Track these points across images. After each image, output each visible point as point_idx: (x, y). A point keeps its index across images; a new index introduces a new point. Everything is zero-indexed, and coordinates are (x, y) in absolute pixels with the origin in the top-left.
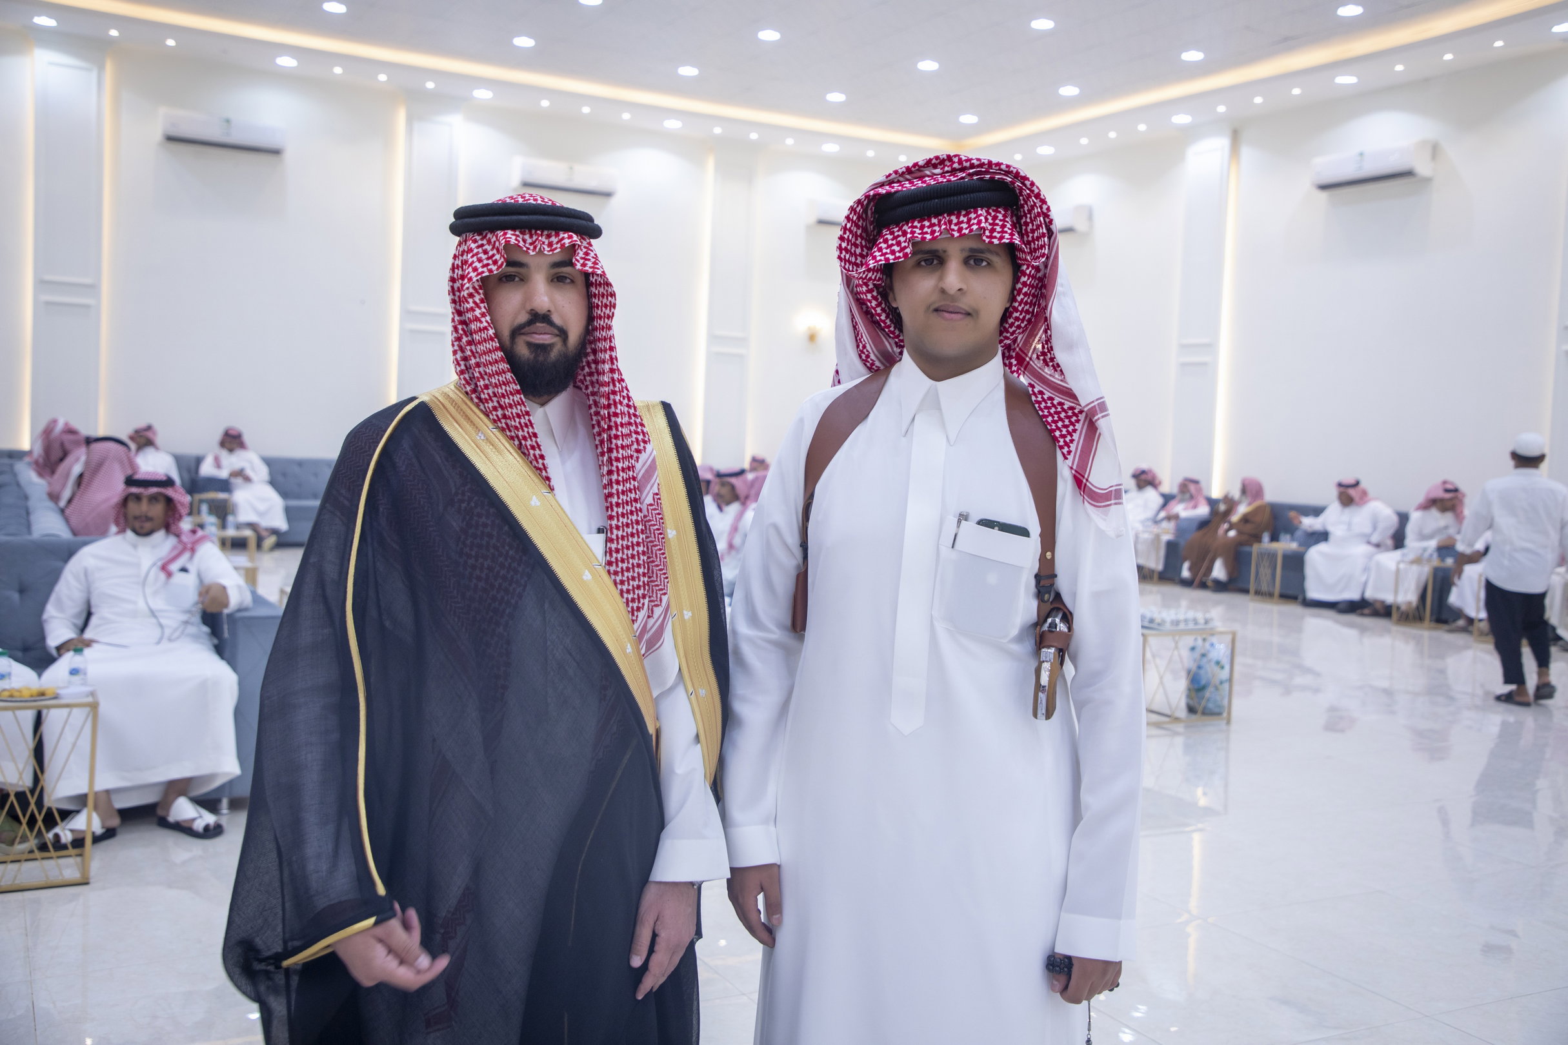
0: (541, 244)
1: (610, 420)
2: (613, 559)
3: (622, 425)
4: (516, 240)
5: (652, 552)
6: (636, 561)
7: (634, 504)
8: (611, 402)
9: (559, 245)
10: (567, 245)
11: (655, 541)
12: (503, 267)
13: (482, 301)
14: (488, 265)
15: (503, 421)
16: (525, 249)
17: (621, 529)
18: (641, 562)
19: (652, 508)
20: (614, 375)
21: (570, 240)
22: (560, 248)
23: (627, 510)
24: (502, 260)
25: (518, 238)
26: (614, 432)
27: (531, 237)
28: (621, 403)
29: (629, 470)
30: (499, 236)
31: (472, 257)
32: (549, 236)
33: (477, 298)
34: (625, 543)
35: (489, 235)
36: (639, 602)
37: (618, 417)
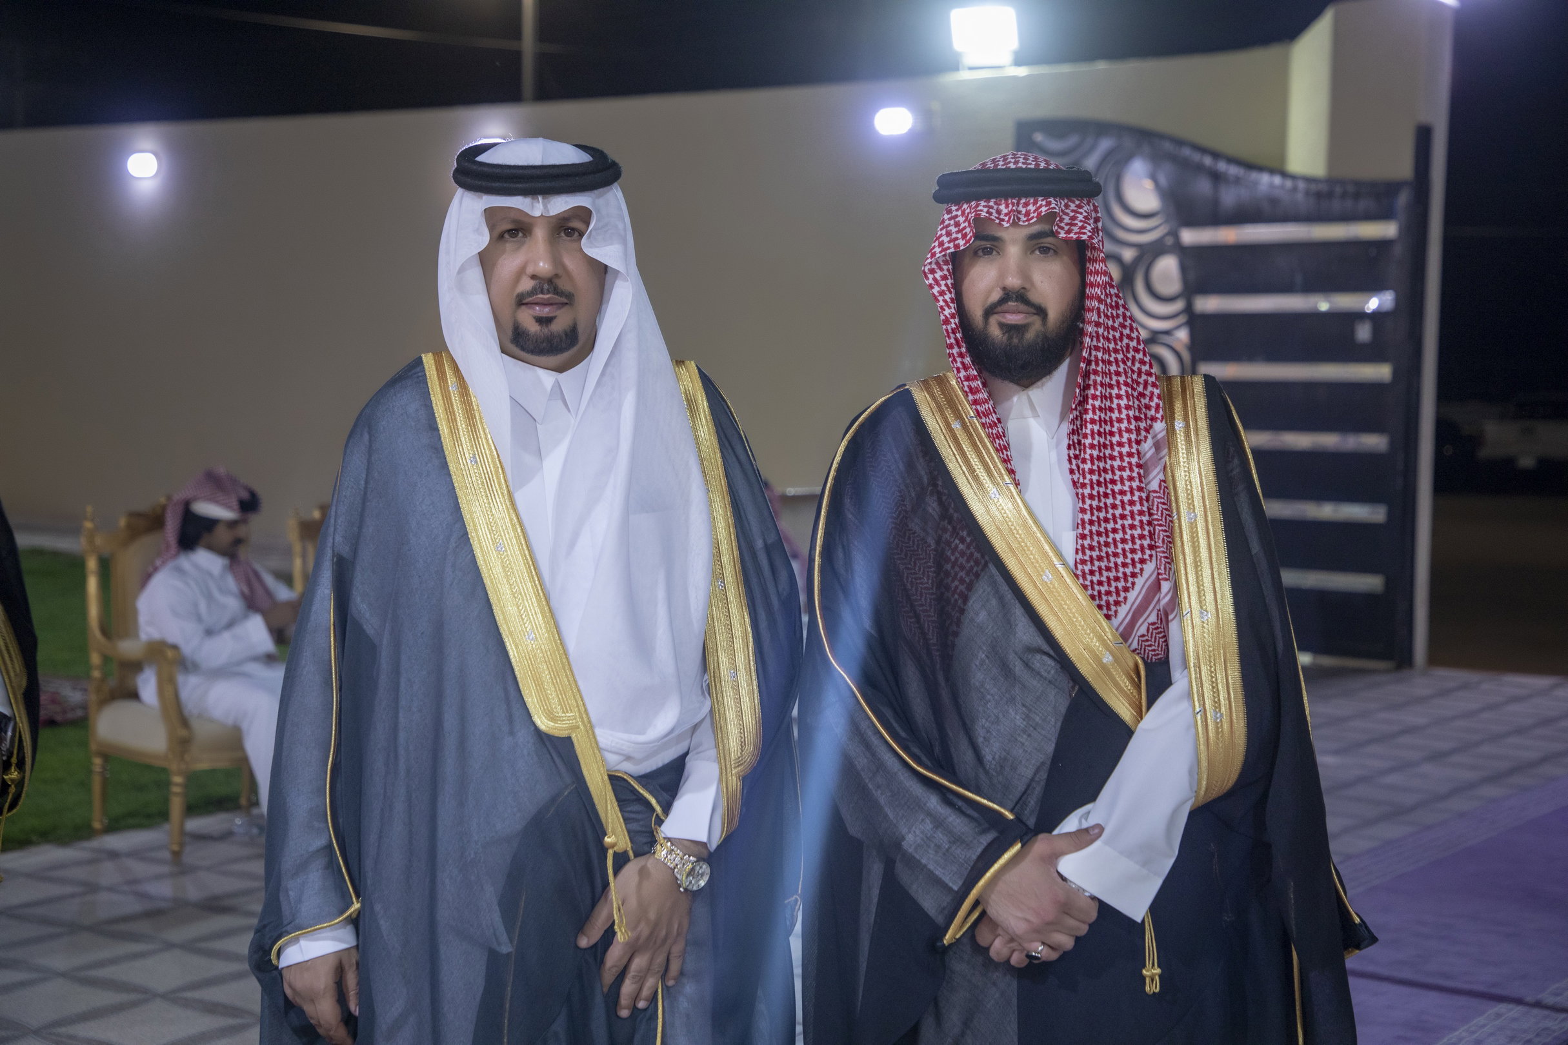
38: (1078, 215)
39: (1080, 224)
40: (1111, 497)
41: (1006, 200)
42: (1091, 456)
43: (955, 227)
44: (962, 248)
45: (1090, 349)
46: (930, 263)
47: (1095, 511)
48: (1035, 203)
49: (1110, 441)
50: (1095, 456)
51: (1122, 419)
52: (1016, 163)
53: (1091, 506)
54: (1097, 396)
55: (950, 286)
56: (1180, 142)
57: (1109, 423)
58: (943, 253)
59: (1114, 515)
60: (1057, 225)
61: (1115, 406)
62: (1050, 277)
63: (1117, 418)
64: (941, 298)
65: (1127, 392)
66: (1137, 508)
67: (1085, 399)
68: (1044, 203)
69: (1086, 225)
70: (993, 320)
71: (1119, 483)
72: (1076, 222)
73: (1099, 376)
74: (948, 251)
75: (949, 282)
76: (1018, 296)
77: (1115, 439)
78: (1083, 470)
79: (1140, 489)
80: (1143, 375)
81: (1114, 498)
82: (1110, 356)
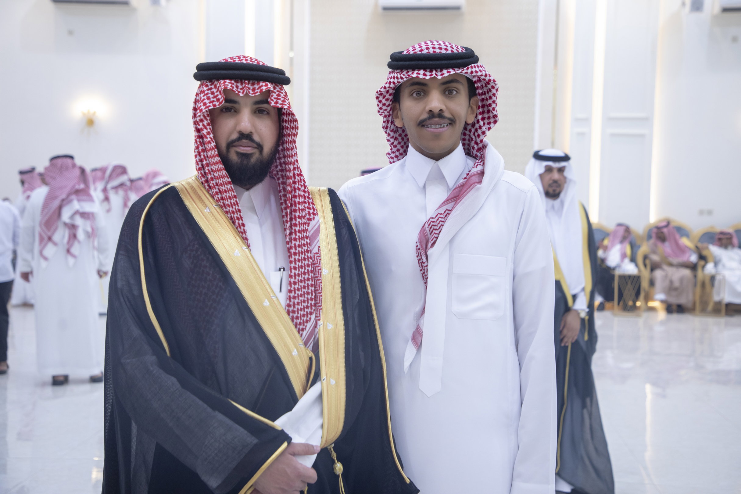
0: (247, 90)
1: (292, 200)
2: (292, 289)
3: (299, 203)
4: (231, 86)
5: (317, 284)
6: (306, 290)
7: (306, 254)
8: (293, 189)
9: (259, 90)
10: (264, 91)
11: (319, 277)
12: (223, 103)
13: (208, 124)
14: (213, 101)
15: (222, 201)
16: (237, 92)
17: (298, 269)
18: (310, 291)
19: (317, 255)
20: (295, 171)
21: (266, 87)
22: (260, 92)
23: (302, 257)
24: (223, 99)
25: (233, 85)
26: (294, 207)
27: (242, 84)
28: (299, 189)
29: (304, 232)
30: (221, 83)
31: (204, 96)
32: (253, 84)
33: (205, 123)
34: (300, 278)
35: (216, 83)
36: (307, 317)
37: (296, 198)
38: (281, 94)
39: (282, 99)
43: (212, 95)
52: (246, 60)
69: (285, 100)
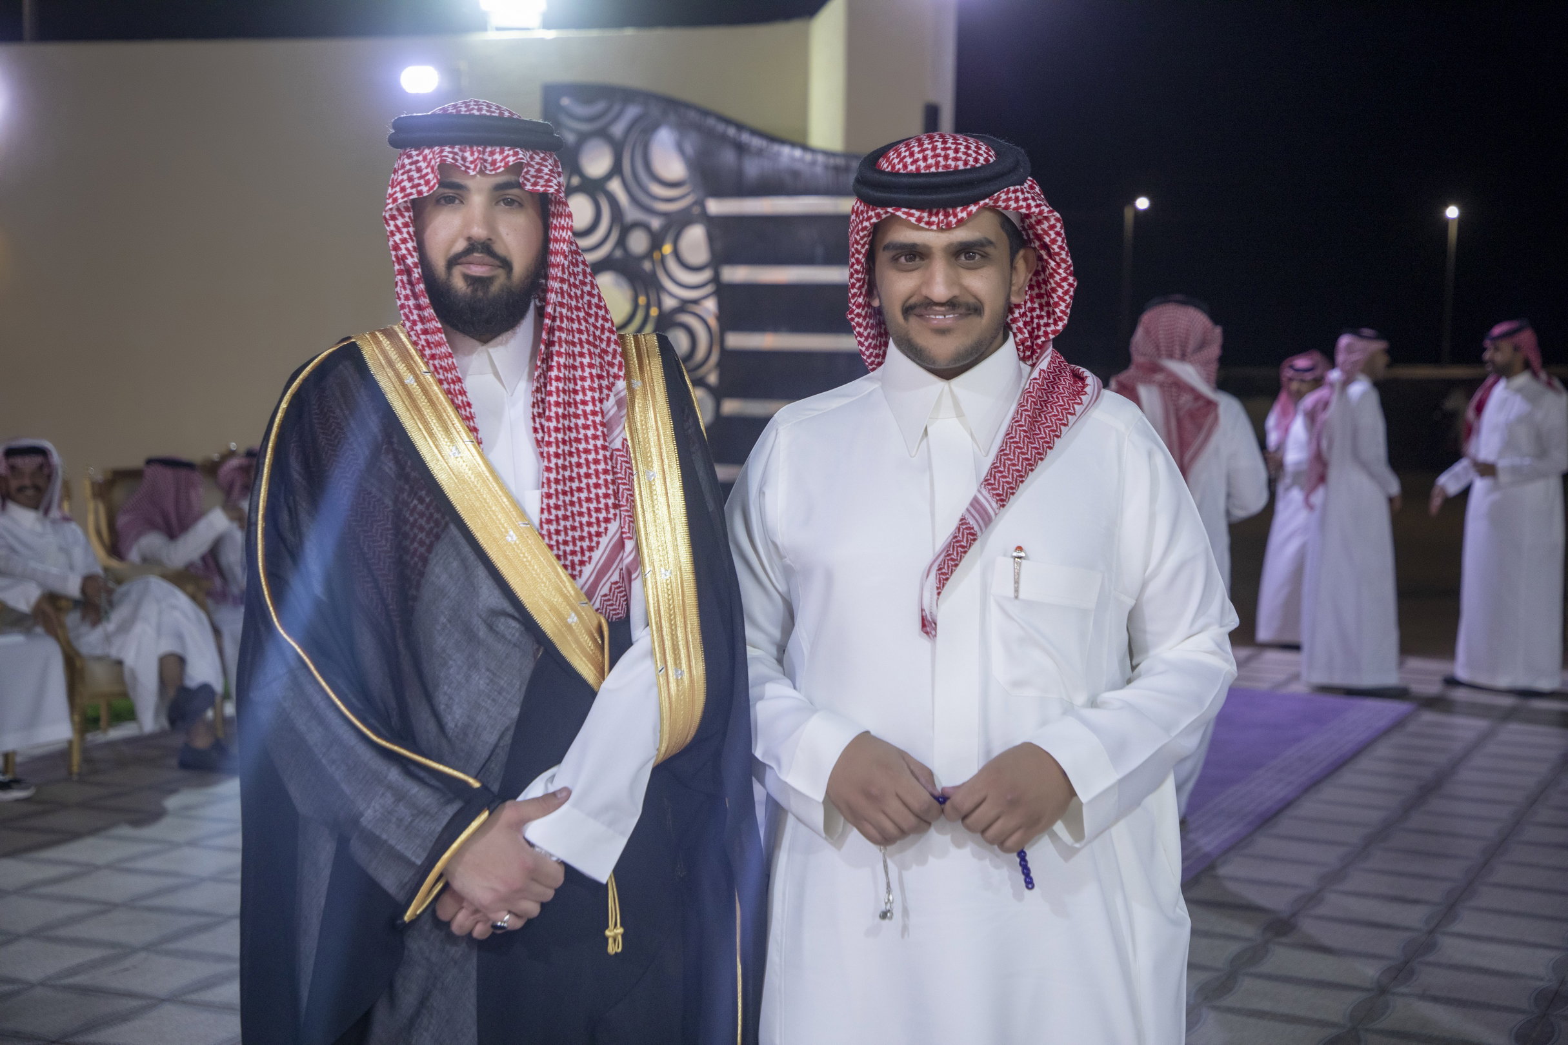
40: (575, 455)
41: (471, 147)
42: (557, 413)
44: (425, 194)
45: (556, 305)
46: (391, 209)
47: (560, 470)
48: (502, 152)
49: (574, 400)
50: (560, 414)
51: (586, 377)
53: (556, 464)
54: (562, 353)
55: (412, 233)
56: (706, 113)
57: (572, 381)
58: (406, 199)
59: (578, 474)
60: (524, 176)
61: (577, 364)
62: (516, 230)
63: (580, 376)
64: (403, 246)
65: (589, 350)
66: (602, 467)
67: (549, 356)
68: (511, 152)
70: (457, 271)
71: (583, 442)
72: (542, 174)
73: (564, 333)
74: (411, 197)
75: (411, 229)
76: (483, 248)
77: (579, 397)
78: (549, 428)
79: (604, 448)
80: (606, 332)
81: (579, 457)
82: (572, 313)
